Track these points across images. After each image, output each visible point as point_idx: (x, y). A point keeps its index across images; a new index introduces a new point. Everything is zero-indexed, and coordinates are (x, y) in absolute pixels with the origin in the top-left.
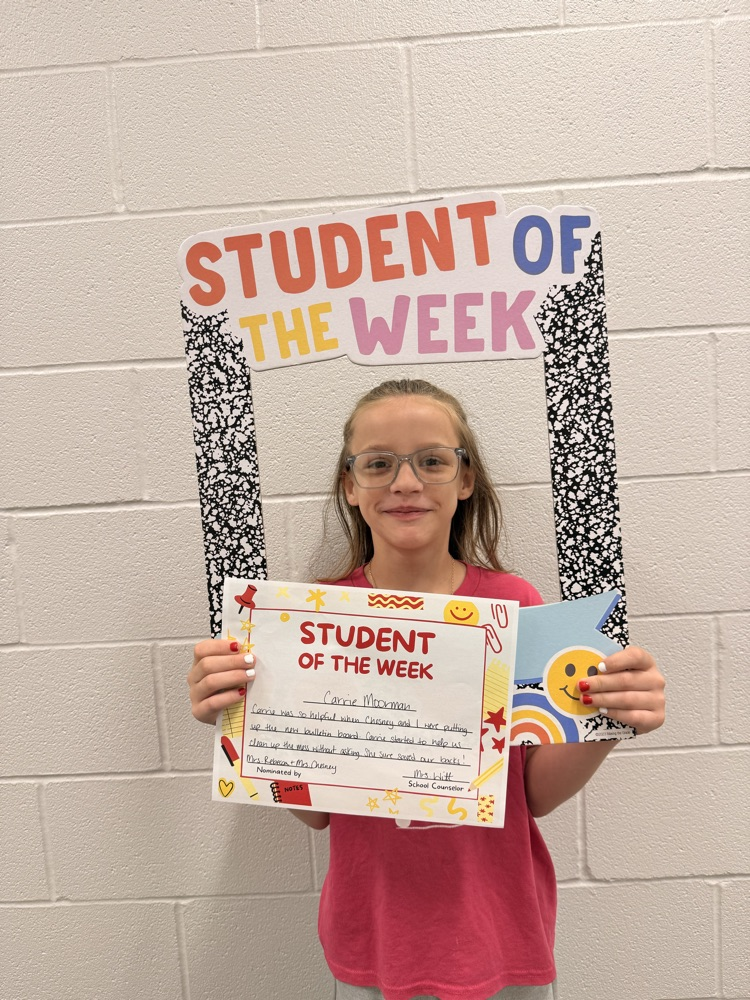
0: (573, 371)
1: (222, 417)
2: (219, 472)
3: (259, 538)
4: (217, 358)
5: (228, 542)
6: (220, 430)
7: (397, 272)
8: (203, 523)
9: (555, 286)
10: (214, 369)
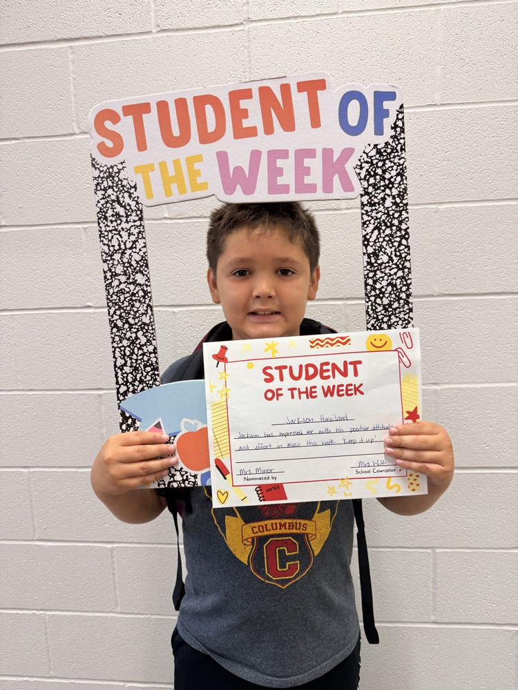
0: (381, 209)
1: (122, 241)
2: (120, 283)
3: (151, 332)
4: (118, 197)
5: (128, 335)
6: (120, 251)
7: (252, 132)
8: (110, 321)
9: (369, 145)
10: (116, 205)
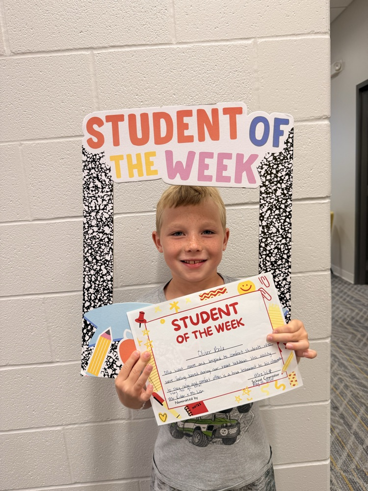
0: (274, 196)
1: (98, 204)
3: (111, 266)
4: (97, 175)
5: (95, 267)
6: (96, 211)
7: (190, 139)
8: (84, 256)
9: (269, 153)
10: (96, 180)
